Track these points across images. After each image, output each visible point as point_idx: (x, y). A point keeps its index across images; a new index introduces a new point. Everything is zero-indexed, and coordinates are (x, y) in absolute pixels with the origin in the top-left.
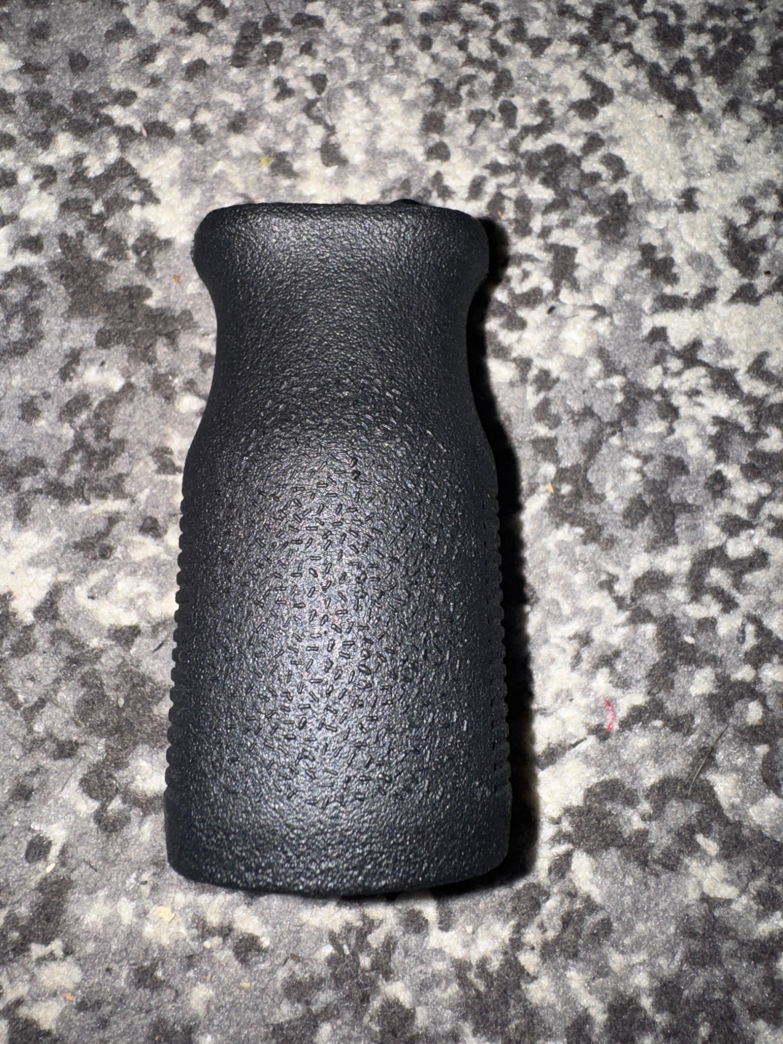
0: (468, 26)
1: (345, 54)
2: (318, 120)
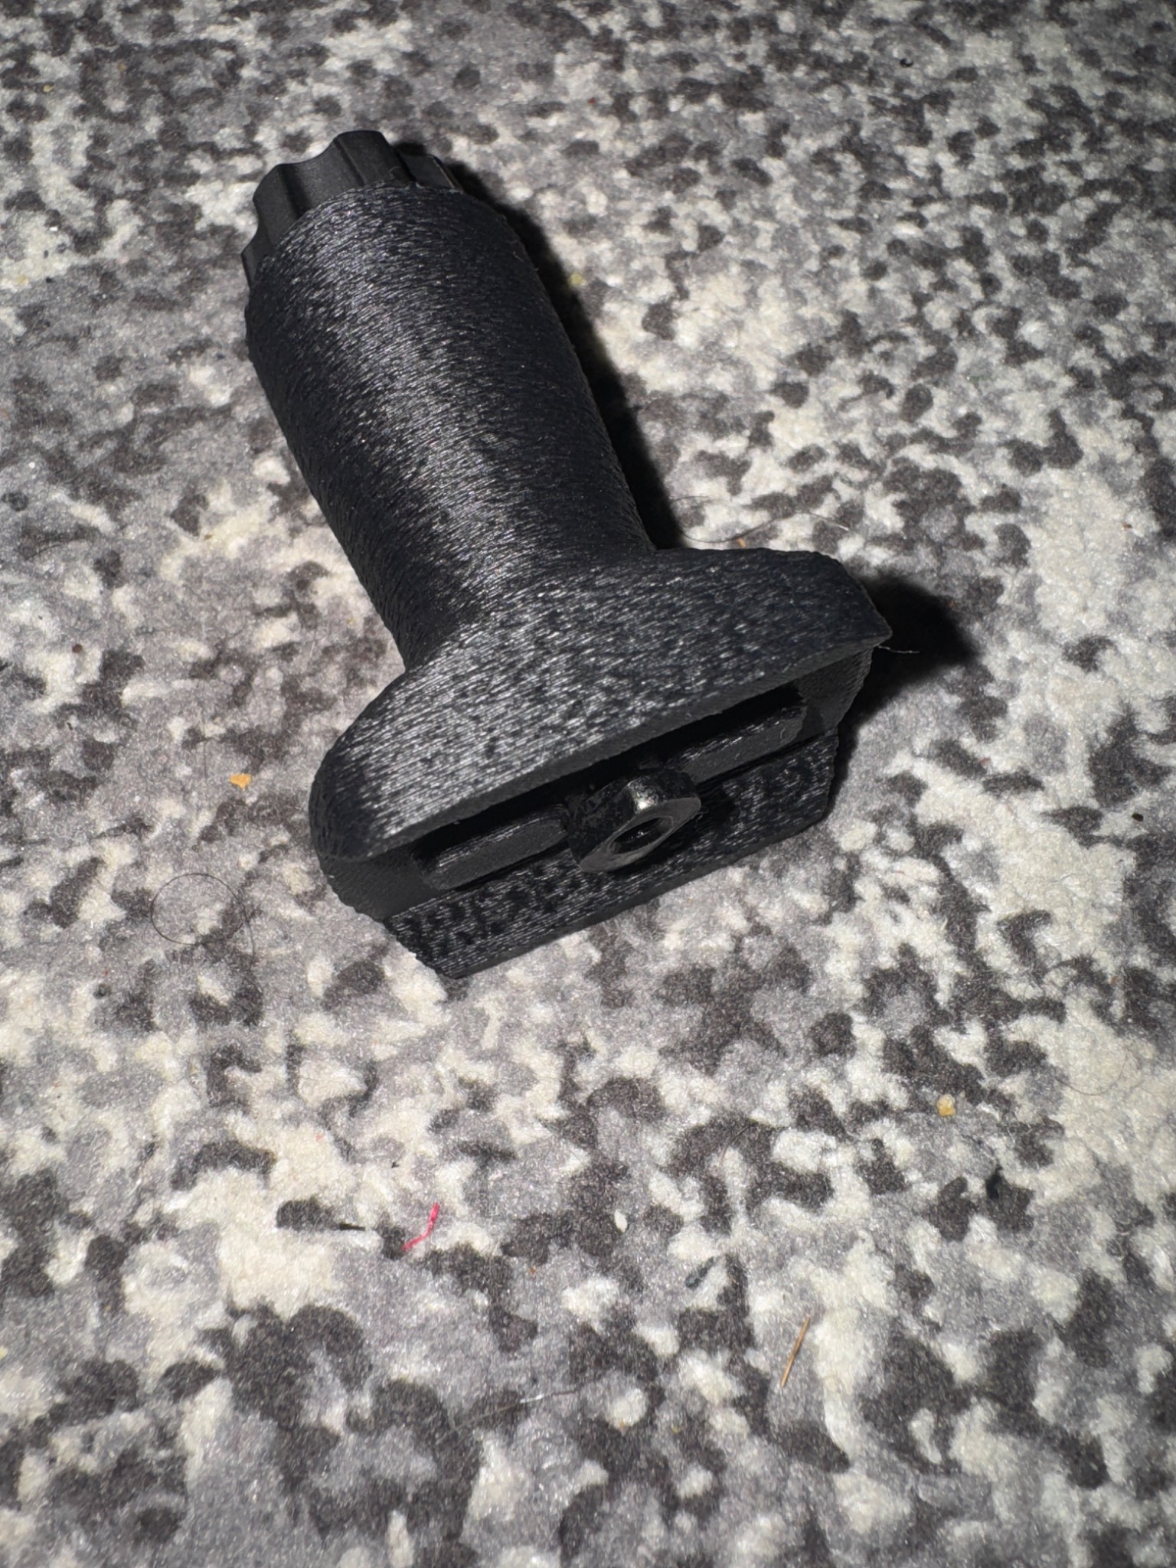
0: (945, 284)
1: (766, 227)
2: (675, 277)
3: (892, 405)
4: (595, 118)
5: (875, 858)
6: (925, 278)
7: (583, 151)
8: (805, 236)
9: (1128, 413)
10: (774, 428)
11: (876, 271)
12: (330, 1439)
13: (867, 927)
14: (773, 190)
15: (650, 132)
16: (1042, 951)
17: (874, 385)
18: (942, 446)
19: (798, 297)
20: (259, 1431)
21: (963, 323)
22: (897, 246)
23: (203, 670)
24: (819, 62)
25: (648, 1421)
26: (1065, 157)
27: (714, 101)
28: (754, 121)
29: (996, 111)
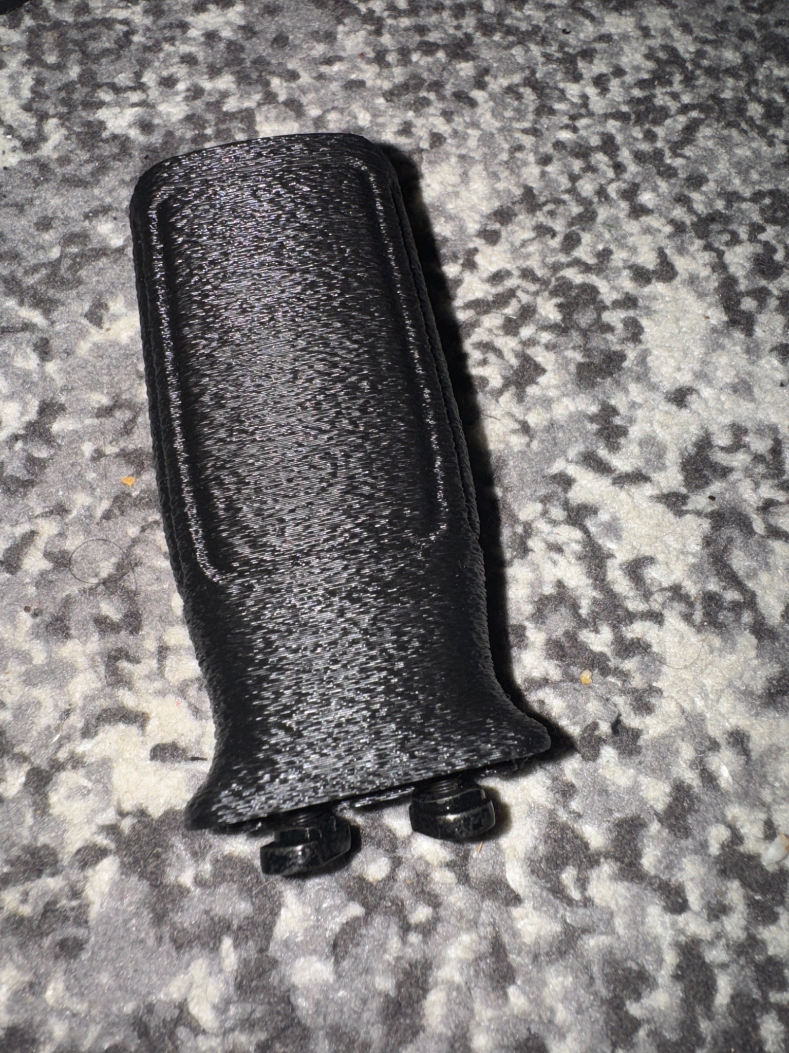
3: (555, 243)
4: (363, 66)
5: (542, 526)
6: (577, 165)
7: (354, 86)
8: (499, 139)
9: (708, 247)
10: (478, 259)
11: (545, 160)
12: (183, 892)
13: (535, 568)
14: (479, 111)
15: (399, 74)
16: (649, 581)
17: (543, 231)
18: (587, 269)
19: (495, 176)
20: (138, 888)
21: (601, 193)
22: (559, 145)
23: (105, 412)
24: (509, 31)
25: (391, 877)
26: (668, 89)
27: (441, 55)
28: (466, 69)
29: (625, 61)
